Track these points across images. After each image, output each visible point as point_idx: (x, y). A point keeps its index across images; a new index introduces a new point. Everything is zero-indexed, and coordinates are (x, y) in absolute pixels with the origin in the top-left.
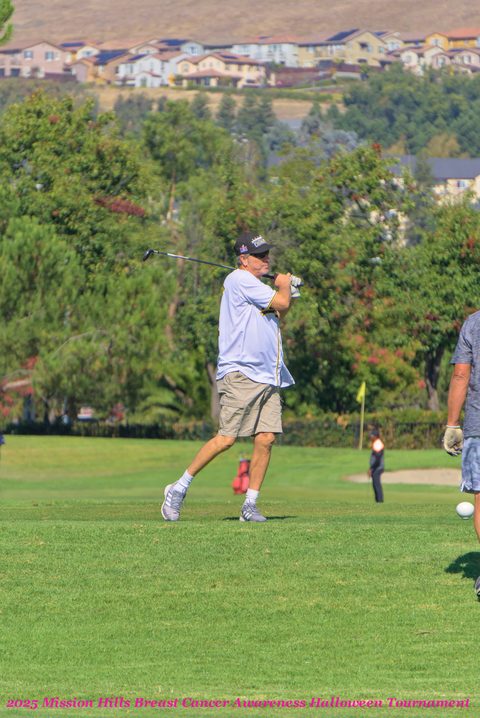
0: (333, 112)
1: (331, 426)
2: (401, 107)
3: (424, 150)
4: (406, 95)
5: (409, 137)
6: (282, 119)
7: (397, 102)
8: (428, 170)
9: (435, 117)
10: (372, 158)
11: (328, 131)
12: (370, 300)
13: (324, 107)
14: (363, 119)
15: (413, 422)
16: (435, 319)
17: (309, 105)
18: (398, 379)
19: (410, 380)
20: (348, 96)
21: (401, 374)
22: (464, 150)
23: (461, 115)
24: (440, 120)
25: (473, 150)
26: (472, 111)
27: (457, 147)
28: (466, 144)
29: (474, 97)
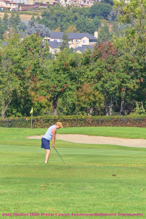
0: (38, 19)
1: (23, 121)
2: (59, 17)
3: (66, 30)
4: (61, 13)
5: (61, 26)
6: (22, 21)
7: (58, 16)
8: (67, 36)
9: (70, 20)
10: (36, 38)
11: (36, 24)
12: (36, 81)
13: (36, 17)
14: (47, 21)
15: (49, 119)
16: (55, 88)
17: (31, 16)
18: (46, 106)
19: (49, 106)
20: (43, 14)
21: (46, 104)
22: (78, 30)
23: (77, 19)
24: (71, 21)
25: (81, 30)
26: (81, 19)
27: (76, 29)
28: (79, 28)
29: (81, 14)
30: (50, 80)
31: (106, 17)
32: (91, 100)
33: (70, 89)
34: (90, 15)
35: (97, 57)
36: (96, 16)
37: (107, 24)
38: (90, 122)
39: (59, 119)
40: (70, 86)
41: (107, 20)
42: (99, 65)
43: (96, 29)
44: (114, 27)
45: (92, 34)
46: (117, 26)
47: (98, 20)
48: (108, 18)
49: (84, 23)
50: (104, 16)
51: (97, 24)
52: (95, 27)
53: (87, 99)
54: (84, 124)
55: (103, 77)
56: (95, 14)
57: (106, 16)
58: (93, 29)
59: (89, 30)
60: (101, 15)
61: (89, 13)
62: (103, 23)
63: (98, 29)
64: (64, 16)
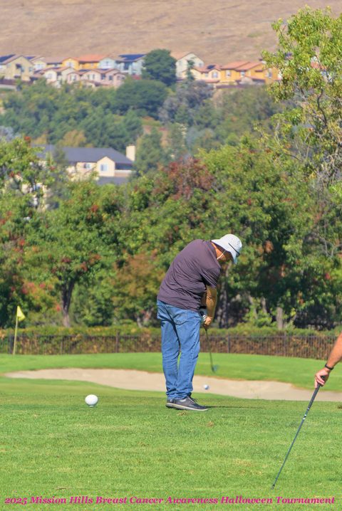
2: (45, 111)
3: (60, 141)
4: (48, 102)
5: (50, 131)
7: (42, 106)
8: (63, 156)
9: (68, 118)
10: (24, 147)
12: (22, 247)
14: (17, 118)
15: (50, 334)
16: (69, 263)
18: (42, 304)
19: (50, 305)
20: (7, 102)
21: (44, 301)
22: (89, 142)
23: (88, 116)
24: (72, 120)
25: (96, 142)
26: (95, 114)
27: (84, 140)
28: (90, 138)
29: (96, 105)
30: (55, 245)
31: (154, 114)
32: (150, 292)
33: (103, 266)
34: (117, 108)
35: (166, 192)
36: (130, 111)
37: (157, 128)
38: (148, 342)
39: (76, 334)
40: (103, 259)
41: (157, 118)
42: (173, 212)
43: (131, 140)
44: (174, 136)
45: (121, 152)
46: (180, 132)
47: (136, 119)
48: (160, 116)
49: (104, 124)
50: (147, 109)
51: (134, 129)
52: (128, 134)
53: (140, 291)
54: (133, 347)
55: (181, 238)
56: (128, 106)
57: (155, 110)
58: (123, 140)
59: (114, 142)
60: (141, 107)
61: (114, 103)
62: (148, 126)
63: (135, 140)
64: (57, 108)
